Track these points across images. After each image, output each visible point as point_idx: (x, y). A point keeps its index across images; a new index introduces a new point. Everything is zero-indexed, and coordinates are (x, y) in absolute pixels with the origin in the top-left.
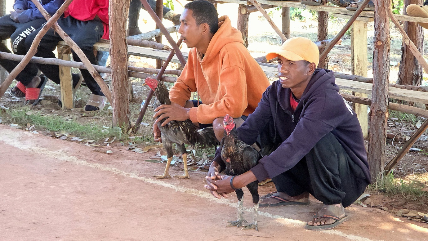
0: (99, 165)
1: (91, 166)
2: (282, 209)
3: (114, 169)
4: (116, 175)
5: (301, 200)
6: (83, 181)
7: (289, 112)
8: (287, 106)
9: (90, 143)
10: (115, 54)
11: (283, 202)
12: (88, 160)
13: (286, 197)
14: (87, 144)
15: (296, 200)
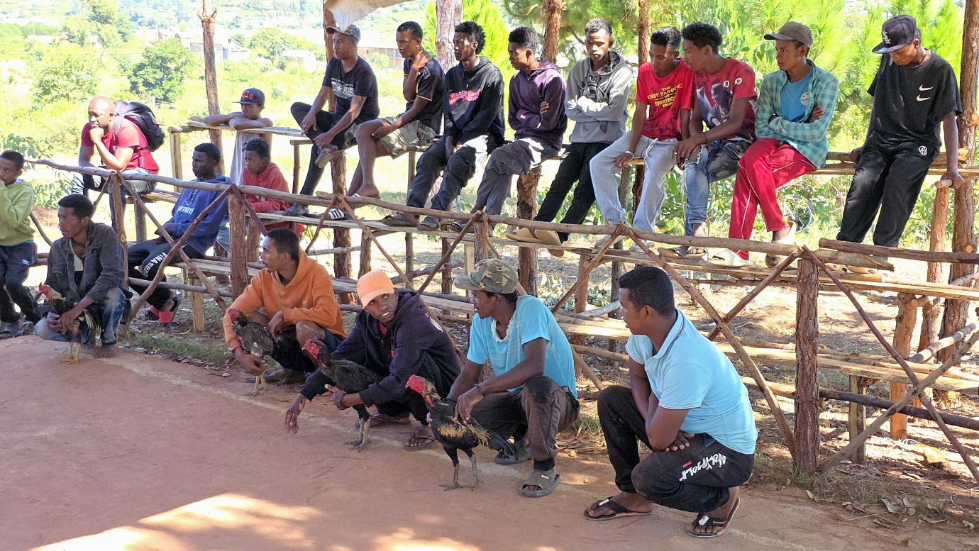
0: (210, 389)
1: (202, 389)
2: (383, 430)
3: (225, 393)
4: (226, 399)
5: (401, 421)
6: (192, 404)
7: (378, 338)
8: (377, 332)
9: (210, 366)
10: (236, 280)
11: (383, 422)
12: (201, 384)
13: (386, 417)
14: (207, 367)
15: (396, 421)
